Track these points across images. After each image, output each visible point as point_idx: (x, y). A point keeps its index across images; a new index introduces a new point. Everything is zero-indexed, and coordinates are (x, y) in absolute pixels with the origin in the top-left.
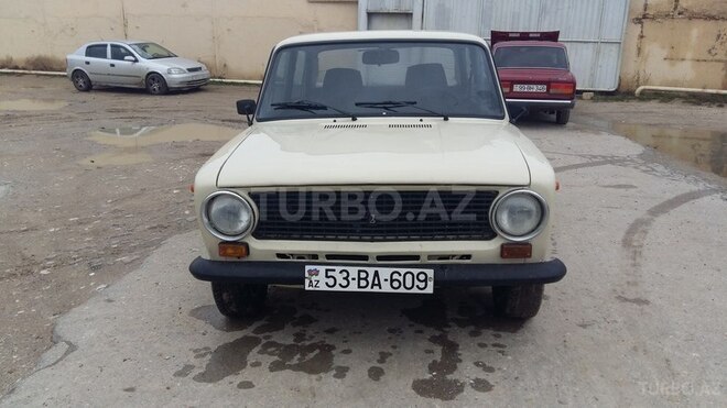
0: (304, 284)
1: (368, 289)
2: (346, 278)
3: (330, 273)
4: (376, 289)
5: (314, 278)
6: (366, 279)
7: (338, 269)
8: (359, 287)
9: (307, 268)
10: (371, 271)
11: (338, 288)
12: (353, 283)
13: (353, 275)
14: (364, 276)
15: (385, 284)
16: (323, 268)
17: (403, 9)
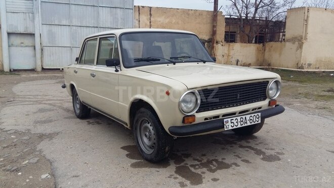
0: (224, 128)
1: (243, 125)
2: (237, 122)
3: (232, 121)
4: (246, 125)
5: (227, 124)
6: (242, 121)
7: (234, 118)
8: (241, 125)
9: (225, 120)
10: (244, 117)
11: (235, 127)
12: (239, 123)
13: (239, 120)
14: (242, 120)
15: (248, 122)
16: (229, 120)
17: (29, 32)
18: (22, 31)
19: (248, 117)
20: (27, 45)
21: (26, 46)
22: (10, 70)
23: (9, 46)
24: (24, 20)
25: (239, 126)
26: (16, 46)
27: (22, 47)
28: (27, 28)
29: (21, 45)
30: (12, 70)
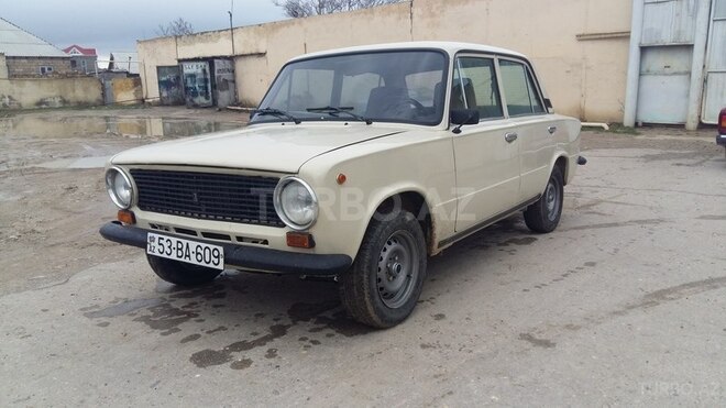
0: (147, 248)
2: (169, 247)
3: (161, 242)
4: (187, 260)
5: (152, 244)
6: (181, 249)
7: (166, 238)
8: (177, 256)
9: (150, 234)
10: (184, 242)
11: (164, 255)
12: (174, 252)
13: (174, 245)
14: (180, 246)
15: (193, 256)
16: (157, 236)
17: (683, 41)
18: (668, 42)
19: (193, 245)
20: (675, 70)
21: (675, 74)
22: (636, 124)
23: (640, 75)
24: (677, 15)
25: (173, 257)
26: (656, 74)
27: (666, 75)
28: (679, 33)
29: (666, 71)
30: (640, 124)
